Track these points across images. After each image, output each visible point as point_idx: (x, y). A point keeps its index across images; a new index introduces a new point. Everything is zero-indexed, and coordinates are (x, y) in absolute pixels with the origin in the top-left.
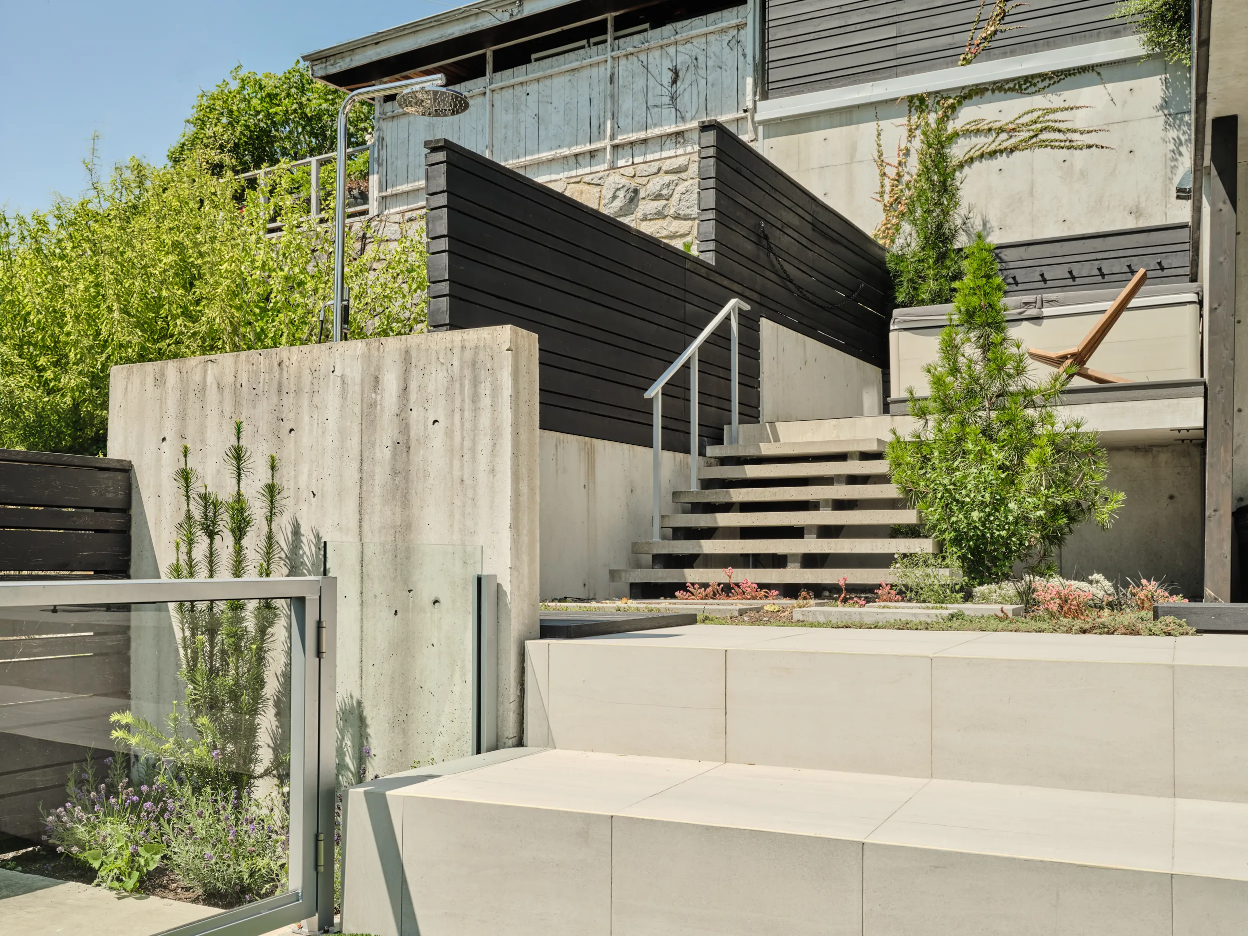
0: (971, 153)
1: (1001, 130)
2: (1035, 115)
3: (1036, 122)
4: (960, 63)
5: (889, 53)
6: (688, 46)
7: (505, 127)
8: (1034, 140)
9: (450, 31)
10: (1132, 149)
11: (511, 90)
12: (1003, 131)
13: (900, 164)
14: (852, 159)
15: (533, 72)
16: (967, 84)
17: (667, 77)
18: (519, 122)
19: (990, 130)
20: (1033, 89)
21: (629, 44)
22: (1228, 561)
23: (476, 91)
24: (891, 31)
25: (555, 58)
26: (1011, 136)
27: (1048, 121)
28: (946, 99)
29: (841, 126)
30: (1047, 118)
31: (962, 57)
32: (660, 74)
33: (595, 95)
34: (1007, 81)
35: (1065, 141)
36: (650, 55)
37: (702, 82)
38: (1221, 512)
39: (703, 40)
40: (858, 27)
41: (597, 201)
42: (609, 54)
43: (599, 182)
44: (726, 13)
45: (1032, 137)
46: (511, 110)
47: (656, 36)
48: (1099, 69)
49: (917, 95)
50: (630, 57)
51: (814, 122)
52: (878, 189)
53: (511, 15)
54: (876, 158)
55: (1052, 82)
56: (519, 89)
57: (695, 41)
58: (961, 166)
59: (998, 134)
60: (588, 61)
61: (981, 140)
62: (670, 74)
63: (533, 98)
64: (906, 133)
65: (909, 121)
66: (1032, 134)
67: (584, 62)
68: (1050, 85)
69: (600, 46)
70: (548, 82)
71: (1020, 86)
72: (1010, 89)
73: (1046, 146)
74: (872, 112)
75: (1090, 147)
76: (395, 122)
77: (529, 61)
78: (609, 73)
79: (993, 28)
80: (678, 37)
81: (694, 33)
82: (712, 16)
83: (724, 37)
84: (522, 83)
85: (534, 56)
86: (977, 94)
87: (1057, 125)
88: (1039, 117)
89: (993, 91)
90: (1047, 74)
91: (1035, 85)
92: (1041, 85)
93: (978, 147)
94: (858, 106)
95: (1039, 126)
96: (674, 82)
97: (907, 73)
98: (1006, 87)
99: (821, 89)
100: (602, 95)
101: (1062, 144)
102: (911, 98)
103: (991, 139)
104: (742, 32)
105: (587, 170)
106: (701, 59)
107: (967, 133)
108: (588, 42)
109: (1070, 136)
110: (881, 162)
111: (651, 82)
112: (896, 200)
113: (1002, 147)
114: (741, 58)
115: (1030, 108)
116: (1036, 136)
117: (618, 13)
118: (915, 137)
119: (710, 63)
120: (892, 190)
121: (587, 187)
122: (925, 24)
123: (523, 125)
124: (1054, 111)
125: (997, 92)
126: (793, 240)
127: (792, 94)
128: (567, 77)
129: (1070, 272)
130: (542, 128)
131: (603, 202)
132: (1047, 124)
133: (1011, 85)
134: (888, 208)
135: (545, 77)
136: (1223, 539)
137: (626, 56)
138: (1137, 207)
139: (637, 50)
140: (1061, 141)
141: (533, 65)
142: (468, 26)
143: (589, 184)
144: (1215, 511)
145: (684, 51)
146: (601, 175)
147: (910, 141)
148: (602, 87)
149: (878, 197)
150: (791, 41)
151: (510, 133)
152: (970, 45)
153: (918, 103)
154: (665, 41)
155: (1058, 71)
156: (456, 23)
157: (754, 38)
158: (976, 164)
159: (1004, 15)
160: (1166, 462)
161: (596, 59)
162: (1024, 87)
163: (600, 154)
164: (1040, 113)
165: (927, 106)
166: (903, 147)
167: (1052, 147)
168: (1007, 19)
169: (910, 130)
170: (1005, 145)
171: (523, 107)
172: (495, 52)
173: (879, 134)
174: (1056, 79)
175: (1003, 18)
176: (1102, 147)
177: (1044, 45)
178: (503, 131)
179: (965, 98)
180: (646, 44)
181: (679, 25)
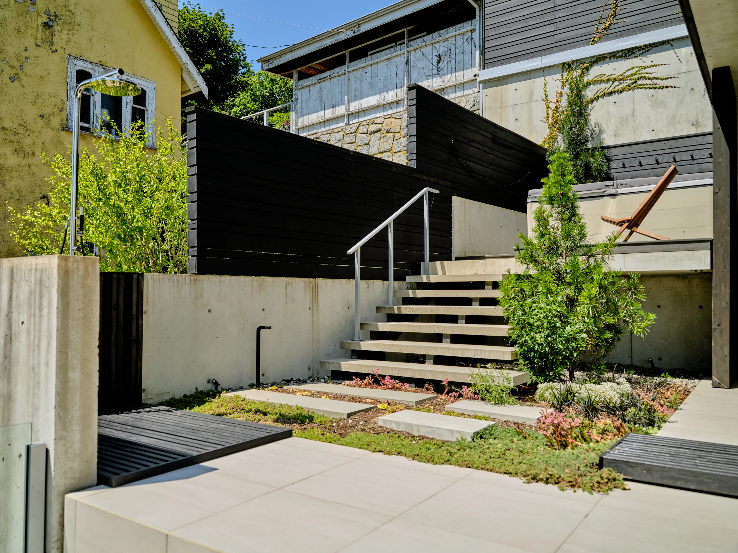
0: (598, 94)
1: (615, 80)
2: (635, 70)
3: (635, 75)
4: (591, 43)
5: (550, 40)
6: (446, 42)
7: (355, 90)
8: (634, 85)
9: (325, 43)
10: (693, 87)
11: (358, 71)
12: (616, 80)
13: (557, 101)
14: (531, 100)
15: (369, 61)
16: (594, 55)
17: (435, 59)
18: (362, 87)
19: (608, 80)
20: (633, 55)
21: (415, 44)
22: (728, 359)
23: (341, 73)
24: (552, 28)
25: (379, 53)
26: (620, 83)
27: (642, 73)
28: (583, 64)
29: (524, 80)
30: (641, 72)
31: (592, 40)
32: (432, 58)
33: (399, 71)
34: (618, 52)
35: (653, 84)
36: (427, 49)
37: (453, 61)
38: (723, 326)
39: (454, 39)
40: (534, 27)
41: (399, 127)
42: (406, 49)
43: (400, 117)
44: (465, 24)
45: (633, 83)
46: (358, 82)
47: (429, 38)
48: (672, 43)
49: (566, 63)
50: (417, 50)
51: (510, 80)
52: (546, 116)
53: (354, 32)
54: (544, 98)
55: (644, 51)
56: (361, 70)
57: (449, 40)
58: (592, 101)
59: (613, 82)
60: (396, 54)
61: (604, 86)
62: (437, 58)
63: (368, 75)
64: (560, 84)
65: (562, 77)
66: (633, 81)
67: (393, 54)
68: (643, 53)
69: (401, 46)
70: (376, 66)
71: (626, 54)
72: (620, 56)
73: (641, 88)
74: (541, 73)
75: (667, 87)
76: (303, 91)
77: (367, 56)
78: (405, 59)
79: (609, 23)
80: (440, 38)
81: (448, 35)
82: (458, 26)
83: (465, 37)
84: (363, 67)
85: (369, 53)
86: (601, 60)
87: (647, 75)
88: (637, 72)
89: (610, 58)
90: (641, 47)
91: (634, 53)
92: (638, 53)
93: (602, 90)
94: (534, 70)
95: (637, 76)
96: (439, 62)
97: (561, 51)
98: (618, 55)
99: (513, 62)
100: (403, 71)
101: (651, 86)
102: (563, 64)
103: (609, 85)
104: (474, 33)
105: (395, 111)
106: (453, 49)
107: (595, 82)
108: (396, 44)
109: (655, 81)
110: (547, 101)
111: (427, 63)
112: (555, 122)
113: (615, 90)
114: (473, 47)
115: (632, 66)
116: (635, 82)
117: (410, 28)
118: (566, 86)
119: (457, 51)
120: (553, 116)
121: (394, 120)
122: (571, 23)
123: (364, 89)
124: (646, 68)
125: (612, 58)
126: (477, 150)
127: (498, 65)
128: (385, 63)
129: (657, 160)
130: (373, 90)
131: (402, 128)
132: (642, 75)
133: (620, 54)
134: (551, 126)
135: (375, 64)
136: (724, 345)
137: (415, 50)
138: (697, 122)
139: (420, 46)
140: (650, 85)
141: (369, 57)
142: (334, 39)
143: (395, 118)
144: (718, 325)
145: (444, 45)
146: (401, 113)
147: (563, 88)
148: (402, 67)
149: (545, 121)
150: (497, 36)
151: (357, 93)
152: (596, 33)
153: (567, 66)
154: (434, 41)
155: (648, 45)
156: (328, 38)
157: (480, 36)
158: (600, 99)
159: (615, 14)
160: (697, 285)
161: (399, 52)
162: (628, 55)
163: (401, 102)
164: (638, 69)
165: (572, 69)
166: (559, 92)
167: (645, 88)
168: (617, 17)
169: (563, 82)
170: (617, 88)
171: (364, 80)
172: (350, 52)
173: (545, 85)
174: (647, 49)
175: (615, 17)
176: (675, 87)
177: (639, 31)
178: (354, 92)
179: (594, 63)
180: (424, 43)
181: (441, 32)
